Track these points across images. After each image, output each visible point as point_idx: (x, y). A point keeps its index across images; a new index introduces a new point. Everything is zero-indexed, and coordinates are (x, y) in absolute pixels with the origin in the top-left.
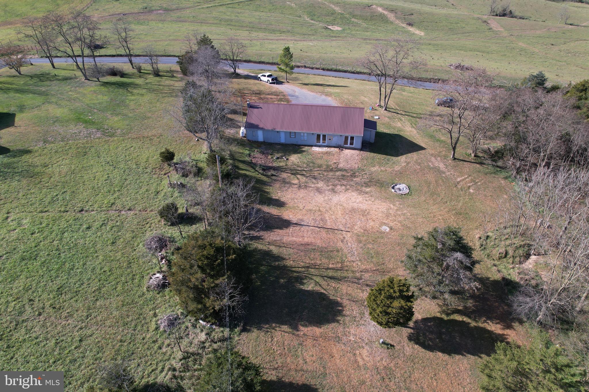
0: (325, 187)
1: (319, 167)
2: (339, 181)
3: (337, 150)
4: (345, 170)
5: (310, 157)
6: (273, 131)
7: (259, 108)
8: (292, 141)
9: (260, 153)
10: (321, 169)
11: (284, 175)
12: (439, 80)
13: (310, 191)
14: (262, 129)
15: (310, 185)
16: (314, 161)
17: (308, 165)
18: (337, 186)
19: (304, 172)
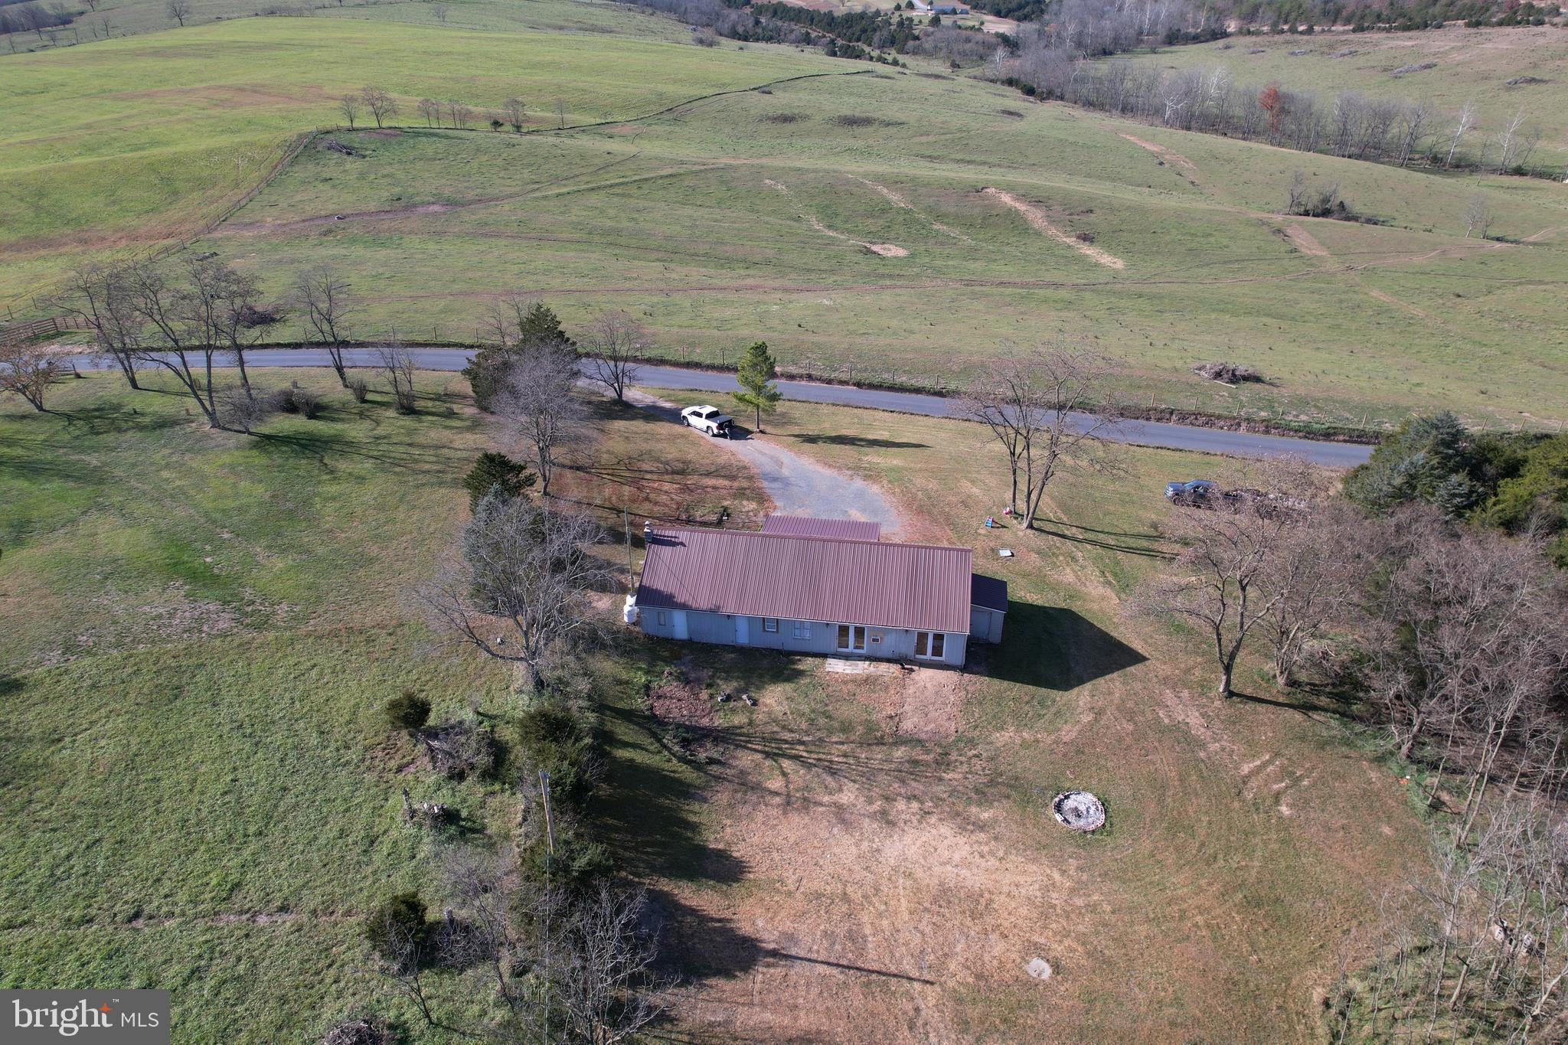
0: (862, 806)
1: (844, 731)
2: (903, 781)
3: (894, 669)
4: (919, 741)
5: (820, 694)
6: (714, 611)
7: (678, 544)
8: (772, 641)
9: (678, 679)
10: (852, 737)
11: (745, 760)
12: (1171, 413)
13: (816, 819)
14: (684, 607)
15: (818, 798)
16: (830, 708)
17: (811, 722)
18: (895, 800)
19: (801, 748)
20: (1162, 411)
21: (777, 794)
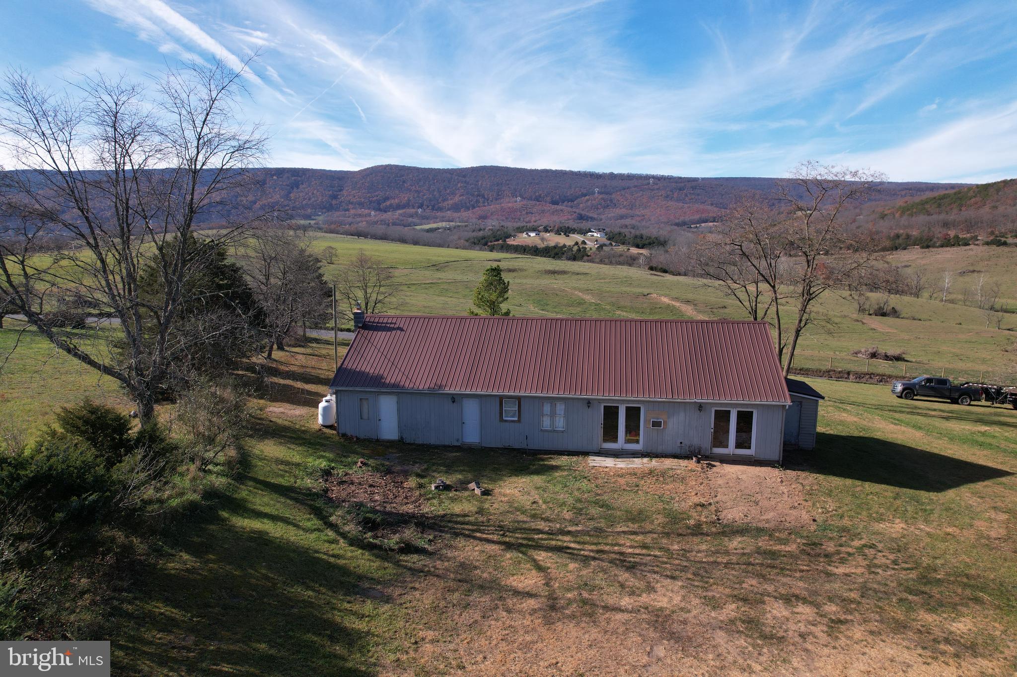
0: (697, 610)
1: (633, 520)
3: (692, 464)
4: (760, 531)
5: (584, 484)
6: (434, 393)
7: (394, 329)
8: (512, 437)
9: (376, 469)
10: (649, 527)
11: (469, 551)
13: (615, 633)
14: (396, 390)
15: (611, 601)
16: (605, 497)
17: (579, 512)
18: (763, 602)
19: (567, 538)
20: (840, 372)
21: (530, 595)
